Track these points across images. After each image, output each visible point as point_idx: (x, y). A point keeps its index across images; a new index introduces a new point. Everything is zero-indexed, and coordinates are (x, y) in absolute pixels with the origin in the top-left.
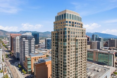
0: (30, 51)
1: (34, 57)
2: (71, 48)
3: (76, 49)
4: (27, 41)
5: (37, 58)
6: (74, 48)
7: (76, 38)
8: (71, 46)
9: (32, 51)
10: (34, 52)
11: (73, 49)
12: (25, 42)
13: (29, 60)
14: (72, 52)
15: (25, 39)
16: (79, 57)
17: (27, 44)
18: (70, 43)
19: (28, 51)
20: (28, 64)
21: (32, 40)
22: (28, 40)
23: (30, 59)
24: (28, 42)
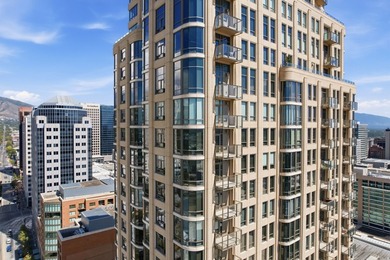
0: (67, 174)
1: (77, 198)
2: (249, 151)
3: (288, 161)
4: (56, 130)
5: (92, 204)
6: (266, 153)
7: (282, 72)
8: (250, 136)
9: (76, 171)
10: (86, 177)
11: (261, 161)
12: (47, 134)
13: (51, 215)
14: (249, 188)
15: (44, 118)
16: (310, 219)
17: (53, 141)
18: (239, 109)
19: (58, 172)
20: (48, 229)
21: (76, 126)
22: (58, 126)
23: (58, 209)
24: (58, 133)
